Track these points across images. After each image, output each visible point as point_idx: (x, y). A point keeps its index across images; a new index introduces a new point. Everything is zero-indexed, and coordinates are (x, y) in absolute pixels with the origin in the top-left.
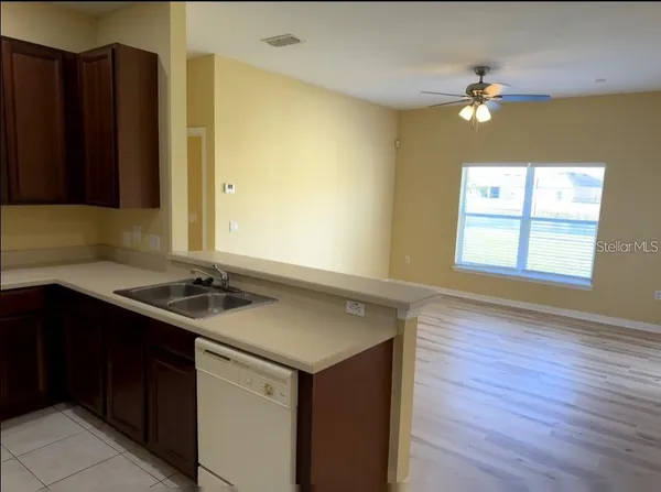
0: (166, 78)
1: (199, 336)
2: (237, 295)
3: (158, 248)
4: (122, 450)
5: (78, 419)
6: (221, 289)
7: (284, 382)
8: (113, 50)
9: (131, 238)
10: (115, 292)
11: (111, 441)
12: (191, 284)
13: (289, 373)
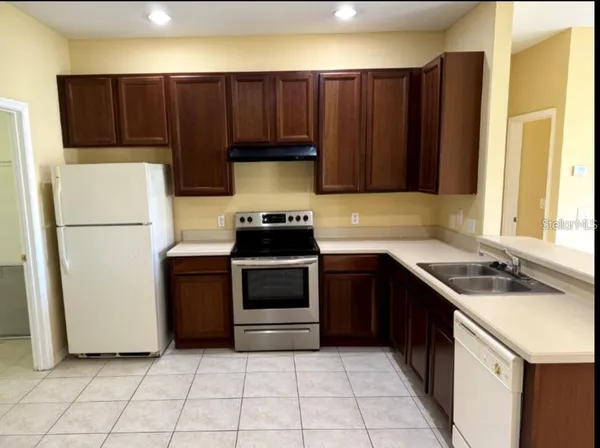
0: (489, 72)
1: (458, 309)
2: (523, 282)
3: (474, 231)
4: (414, 394)
5: (394, 362)
6: (511, 274)
7: (508, 364)
8: (442, 59)
9: (456, 221)
10: (419, 265)
11: (409, 385)
12: (488, 266)
13: (512, 357)
